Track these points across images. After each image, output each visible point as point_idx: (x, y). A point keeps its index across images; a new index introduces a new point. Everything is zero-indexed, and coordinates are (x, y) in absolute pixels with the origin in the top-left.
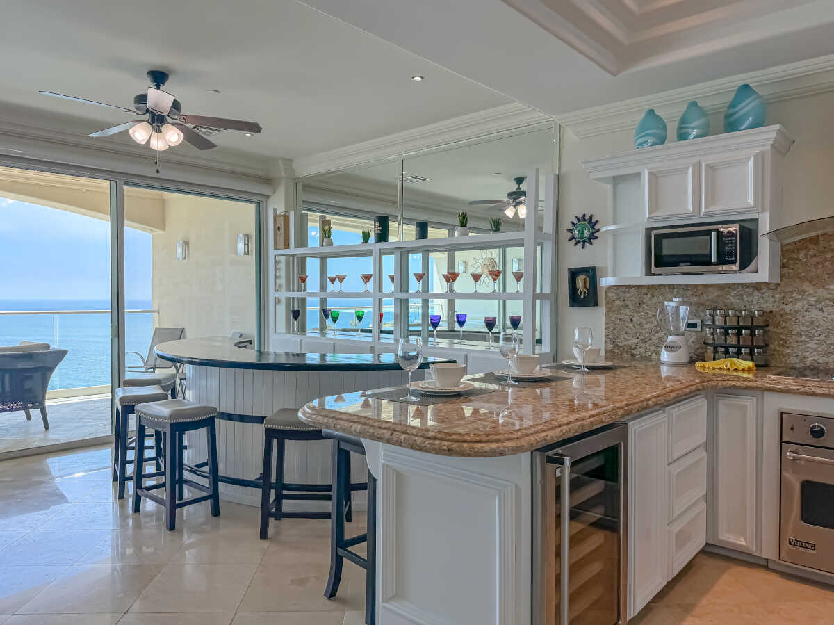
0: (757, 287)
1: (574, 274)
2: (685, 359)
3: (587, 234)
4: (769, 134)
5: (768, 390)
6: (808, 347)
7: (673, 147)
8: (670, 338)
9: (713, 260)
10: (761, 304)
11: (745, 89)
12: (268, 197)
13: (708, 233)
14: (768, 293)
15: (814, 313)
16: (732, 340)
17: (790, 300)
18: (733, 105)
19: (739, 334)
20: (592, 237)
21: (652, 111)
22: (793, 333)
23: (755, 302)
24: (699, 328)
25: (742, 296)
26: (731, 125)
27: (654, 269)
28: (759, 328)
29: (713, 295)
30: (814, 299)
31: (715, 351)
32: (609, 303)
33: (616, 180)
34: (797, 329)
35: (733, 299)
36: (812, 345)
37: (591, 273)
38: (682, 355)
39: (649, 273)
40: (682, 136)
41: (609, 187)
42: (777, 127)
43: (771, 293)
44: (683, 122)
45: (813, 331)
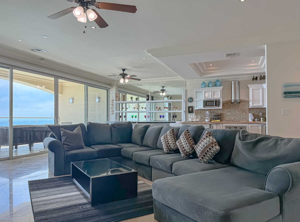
0: (219, 109)
1: (189, 107)
2: (209, 121)
3: (191, 100)
4: (221, 87)
5: (224, 123)
7: (207, 88)
8: (207, 118)
9: (214, 105)
10: (219, 112)
11: (218, 80)
12: (110, 89)
13: (214, 101)
14: (221, 110)
15: (227, 113)
16: (216, 117)
17: (224, 111)
18: (216, 82)
19: (217, 116)
20: (192, 101)
21: (204, 82)
24: (210, 116)
26: (216, 85)
27: (205, 107)
28: (220, 115)
29: (212, 111)
30: (227, 111)
31: (214, 119)
32: (196, 113)
33: (196, 92)
34: (225, 115)
35: (216, 111)
36: (227, 118)
37: (192, 107)
38: (209, 120)
39: (204, 107)
40: (208, 86)
41: (195, 93)
42: (223, 87)
44: (208, 84)
45: (227, 116)
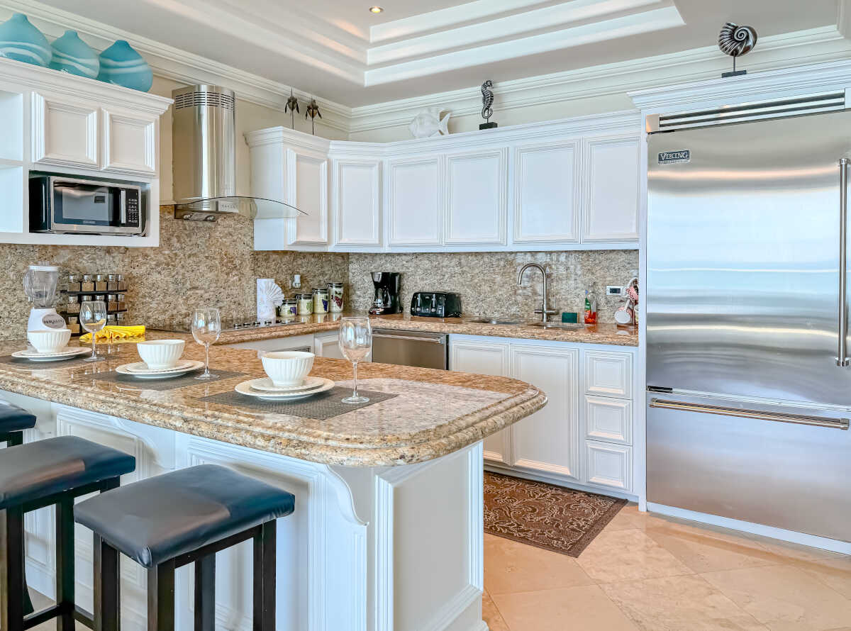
4: (155, 102)
6: (151, 308)
15: (155, 277)
17: (137, 264)
22: (140, 295)
23: (107, 266)
25: (94, 259)
27: (54, 225)
30: (154, 263)
42: (170, 101)
43: (120, 256)
45: (155, 292)
